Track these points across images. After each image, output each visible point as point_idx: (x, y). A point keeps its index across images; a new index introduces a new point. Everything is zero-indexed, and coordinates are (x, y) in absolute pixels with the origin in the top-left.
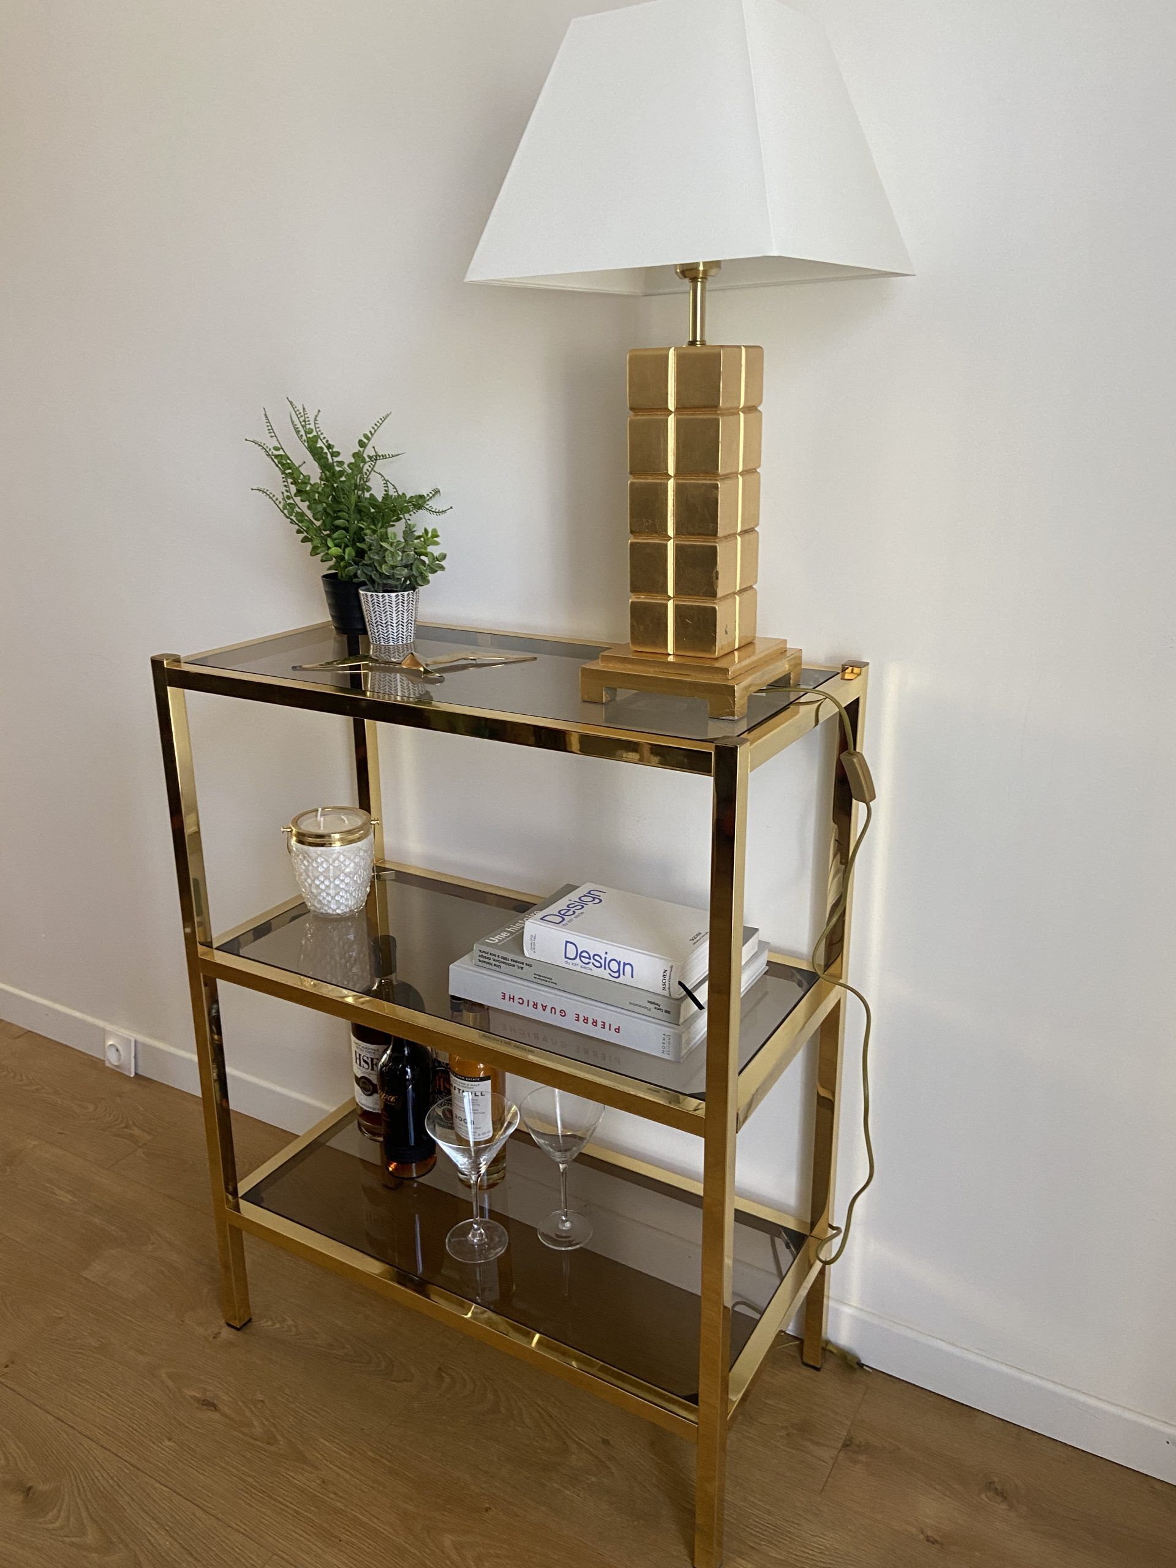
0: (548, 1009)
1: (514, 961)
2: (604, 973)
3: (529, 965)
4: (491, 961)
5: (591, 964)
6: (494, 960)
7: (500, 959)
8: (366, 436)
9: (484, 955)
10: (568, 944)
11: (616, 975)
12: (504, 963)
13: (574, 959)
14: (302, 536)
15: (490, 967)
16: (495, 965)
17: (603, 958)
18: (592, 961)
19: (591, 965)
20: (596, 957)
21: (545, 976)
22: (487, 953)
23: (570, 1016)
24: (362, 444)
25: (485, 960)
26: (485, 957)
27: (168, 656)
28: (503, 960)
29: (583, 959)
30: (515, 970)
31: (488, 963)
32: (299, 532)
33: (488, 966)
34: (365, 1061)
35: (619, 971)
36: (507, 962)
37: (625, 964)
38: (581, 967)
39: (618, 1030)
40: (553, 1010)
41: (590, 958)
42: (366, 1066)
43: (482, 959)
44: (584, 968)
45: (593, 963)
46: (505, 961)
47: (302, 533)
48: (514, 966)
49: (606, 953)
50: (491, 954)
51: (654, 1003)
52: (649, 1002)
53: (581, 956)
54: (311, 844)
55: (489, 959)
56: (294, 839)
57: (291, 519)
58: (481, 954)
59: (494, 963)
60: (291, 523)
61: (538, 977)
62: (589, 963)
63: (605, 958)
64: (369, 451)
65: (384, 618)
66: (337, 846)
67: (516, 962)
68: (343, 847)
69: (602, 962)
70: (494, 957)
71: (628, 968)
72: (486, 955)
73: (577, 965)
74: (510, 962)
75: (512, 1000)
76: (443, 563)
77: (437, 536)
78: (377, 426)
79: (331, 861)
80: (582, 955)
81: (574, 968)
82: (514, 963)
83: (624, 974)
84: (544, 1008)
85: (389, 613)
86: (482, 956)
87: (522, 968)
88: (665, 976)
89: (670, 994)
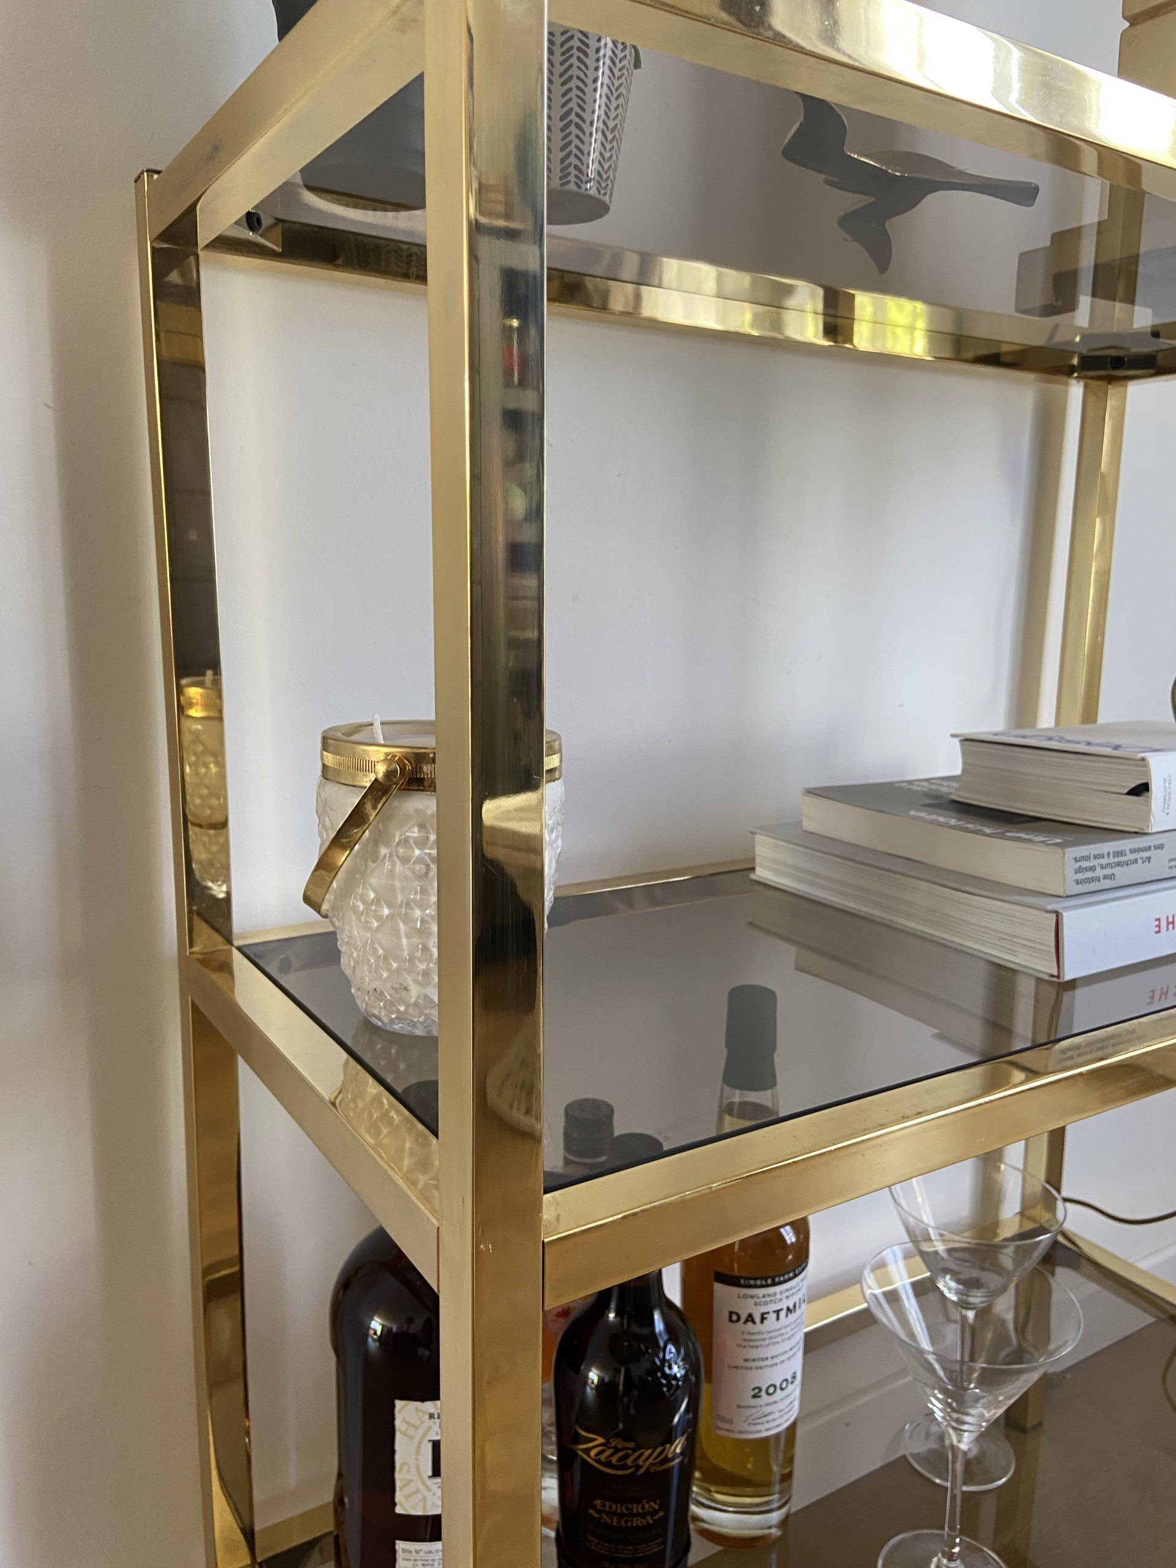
1: (1136, 851)
3: (1161, 847)
4: (1097, 872)
6: (1102, 867)
7: (1112, 860)
9: (1084, 864)
12: (1119, 864)
15: (1096, 886)
16: (1104, 878)
22: (1088, 858)
25: (1087, 875)
26: (1086, 869)
28: (1117, 860)
30: (1139, 871)
31: (1093, 879)
33: (1092, 886)
36: (1124, 859)
43: (1080, 876)
46: (1121, 859)
48: (1136, 862)
50: (1095, 857)
55: (1093, 868)
58: (1077, 865)
59: (1102, 873)
67: (1140, 850)
70: (1101, 861)
72: (1088, 864)
74: (1129, 857)
75: (1171, 928)
82: (1137, 856)
86: (1080, 870)
87: (1149, 859)
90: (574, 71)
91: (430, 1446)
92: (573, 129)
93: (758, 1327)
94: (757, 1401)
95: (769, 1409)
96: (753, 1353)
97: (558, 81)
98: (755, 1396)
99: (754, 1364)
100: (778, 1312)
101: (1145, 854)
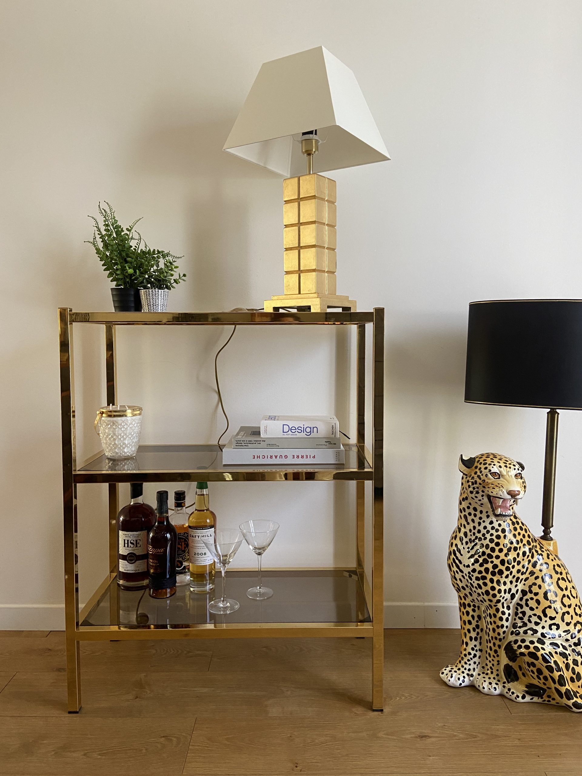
0: (278, 457)
1: (255, 441)
2: (303, 435)
3: (264, 441)
4: (243, 444)
5: (297, 432)
6: (244, 443)
7: (248, 442)
9: (238, 442)
11: (309, 434)
12: (250, 443)
13: (287, 432)
14: (105, 267)
15: (243, 447)
16: (245, 446)
17: (303, 428)
18: (297, 430)
20: (299, 428)
21: (273, 443)
22: (239, 441)
23: (290, 457)
26: (239, 443)
28: (249, 442)
29: (292, 431)
30: (257, 445)
33: (241, 447)
34: (131, 543)
35: (311, 432)
36: (252, 442)
37: (313, 428)
39: (314, 457)
40: (281, 457)
41: (296, 429)
43: (237, 444)
44: (293, 435)
45: (298, 431)
46: (250, 442)
48: (256, 443)
49: (304, 425)
50: (242, 441)
51: (328, 442)
52: (325, 442)
55: (242, 443)
58: (237, 442)
59: (244, 445)
61: (269, 445)
62: (295, 432)
63: (304, 427)
65: (157, 302)
67: (257, 441)
69: (302, 429)
70: (244, 442)
71: (315, 429)
72: (240, 442)
73: (290, 435)
74: (253, 442)
75: (258, 456)
80: (292, 429)
81: (287, 436)
82: (256, 442)
83: (313, 432)
84: (276, 457)
85: (154, 299)
86: (237, 443)
87: (260, 443)
88: (333, 428)
89: (335, 436)
90: (148, 298)
91: (123, 540)
92: (149, 306)
93: (194, 538)
94: (195, 556)
95: (198, 559)
96: (194, 545)
97: (146, 299)
98: (195, 555)
99: (194, 547)
100: (199, 536)
101: (258, 442)
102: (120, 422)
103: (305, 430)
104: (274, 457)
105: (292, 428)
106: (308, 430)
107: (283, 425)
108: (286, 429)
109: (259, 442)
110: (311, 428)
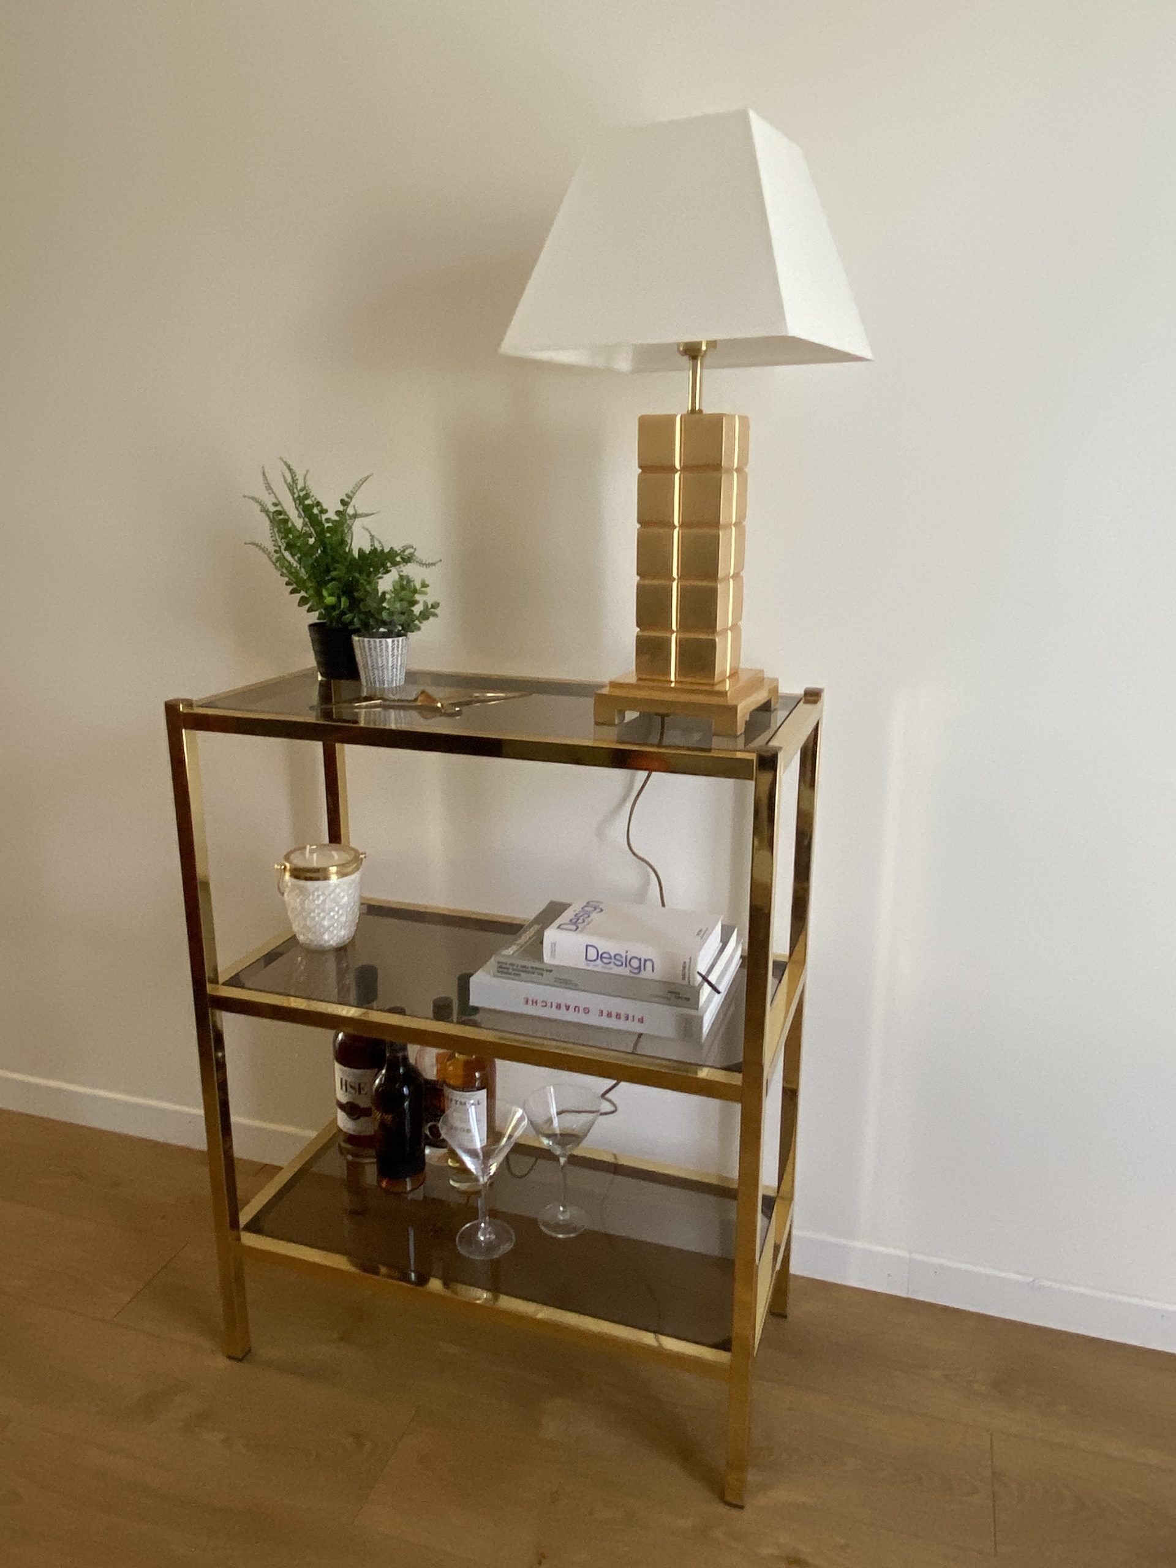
0: (572, 1009)
1: (534, 969)
2: (625, 971)
3: (549, 971)
4: (510, 971)
5: (612, 963)
6: (513, 970)
7: (519, 968)
8: (347, 495)
9: (503, 965)
10: (589, 948)
11: (636, 971)
12: (523, 971)
13: (595, 960)
14: (290, 588)
15: (509, 976)
16: (514, 974)
17: (624, 957)
18: (613, 960)
19: (612, 965)
20: (618, 957)
21: (566, 979)
22: (506, 964)
23: (594, 1012)
24: (343, 503)
25: (504, 970)
26: (503, 968)
27: (183, 701)
28: (522, 969)
29: (604, 959)
30: (536, 977)
31: (507, 973)
32: (288, 584)
33: (506, 975)
34: (351, 1087)
35: (640, 967)
36: (526, 970)
37: (645, 961)
38: (602, 967)
39: (641, 1020)
40: (577, 1009)
41: (610, 958)
42: (352, 1091)
43: (499, 970)
44: (605, 967)
45: (614, 963)
46: (524, 969)
47: (291, 584)
48: (533, 973)
49: (627, 952)
50: (509, 964)
51: (674, 993)
52: (669, 992)
53: (601, 958)
54: (307, 879)
55: (508, 969)
56: (287, 876)
57: (282, 572)
58: (498, 965)
59: (513, 972)
60: (281, 575)
61: (556, 980)
62: (610, 963)
63: (626, 956)
64: (350, 511)
66: (334, 879)
67: (536, 969)
68: (340, 880)
69: (623, 960)
70: (512, 967)
71: (649, 964)
72: (505, 966)
73: (598, 966)
74: (529, 970)
75: (534, 1004)
76: (436, 611)
77: (427, 586)
78: (358, 486)
79: (327, 893)
81: (596, 969)
82: (534, 971)
83: (645, 969)
84: (568, 1008)
86: (501, 967)
87: (541, 974)
88: (684, 968)
89: (689, 982)
91: (340, 1079)
101: (538, 971)
102: (311, 889)
103: (628, 962)
104: (563, 1008)
105: (604, 955)
106: (635, 963)
107: (587, 946)
108: (592, 954)
109: (540, 971)
110: (640, 960)
